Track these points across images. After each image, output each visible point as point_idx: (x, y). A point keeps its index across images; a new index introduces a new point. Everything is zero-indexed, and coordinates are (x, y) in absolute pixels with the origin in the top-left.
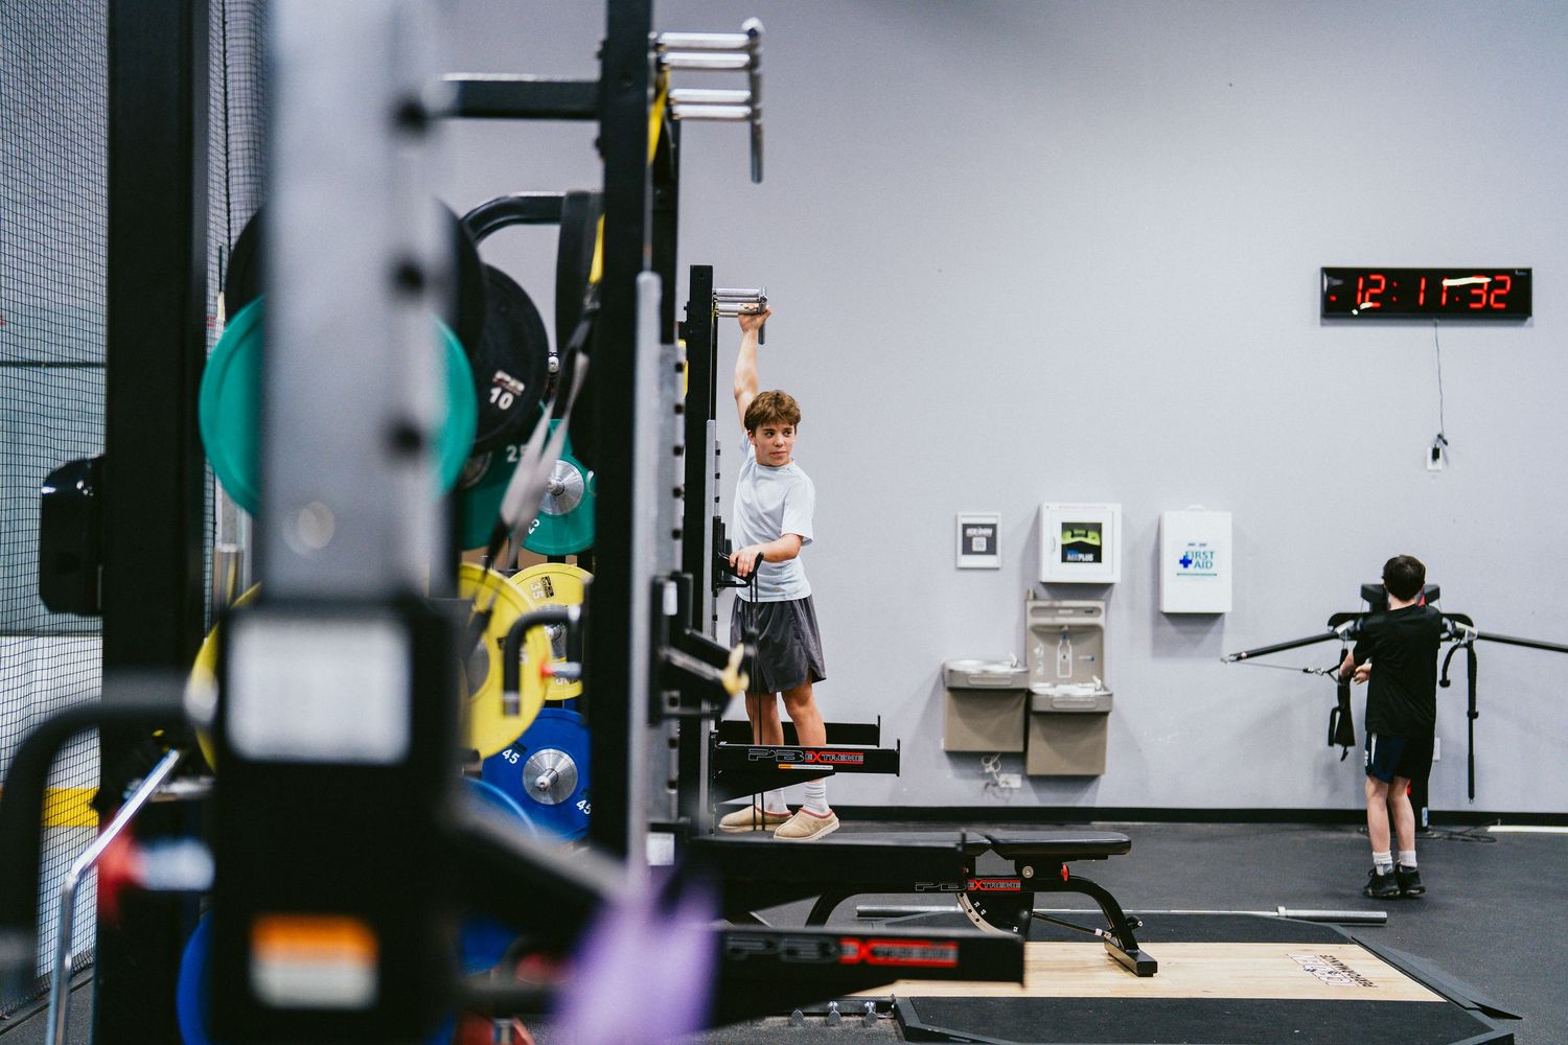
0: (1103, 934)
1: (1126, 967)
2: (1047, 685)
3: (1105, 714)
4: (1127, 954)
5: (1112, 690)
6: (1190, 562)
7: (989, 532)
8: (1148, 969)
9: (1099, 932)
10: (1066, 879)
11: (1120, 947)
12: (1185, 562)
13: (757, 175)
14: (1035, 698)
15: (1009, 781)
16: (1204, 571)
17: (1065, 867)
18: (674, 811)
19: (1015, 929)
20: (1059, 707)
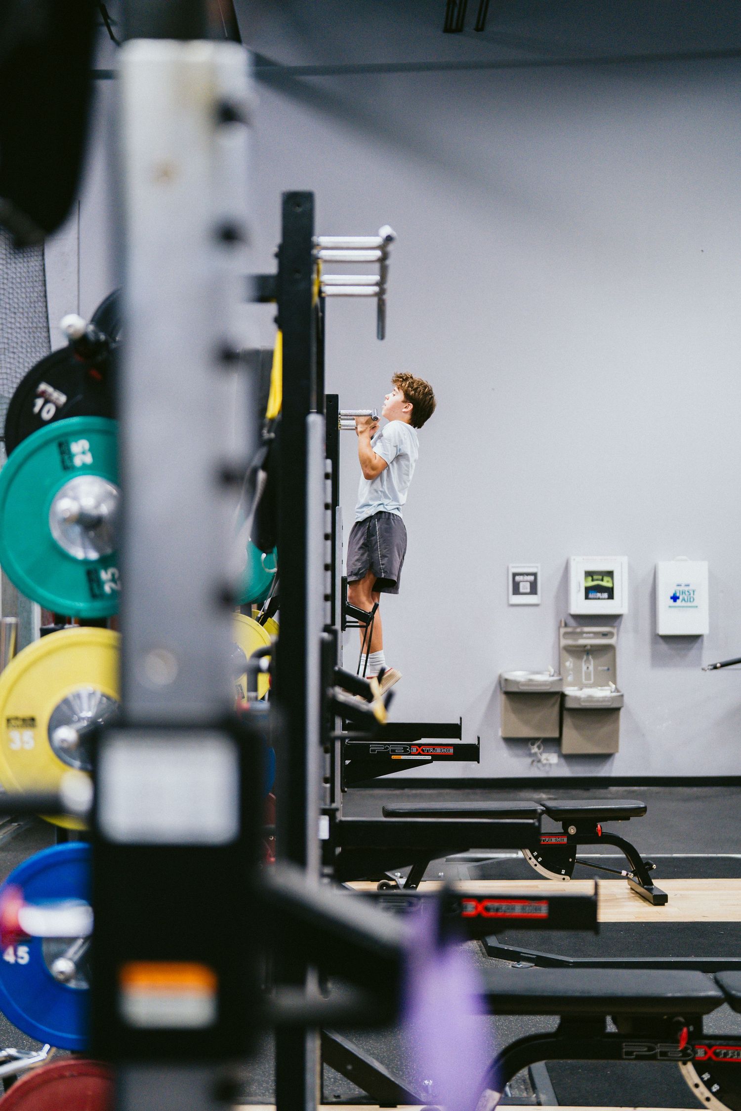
0: (627, 874)
1: (644, 898)
2: (576, 688)
3: (618, 710)
4: (646, 889)
5: (623, 691)
6: (678, 598)
7: (532, 578)
8: (661, 900)
9: (624, 873)
10: (600, 835)
11: (639, 884)
12: (675, 598)
13: (381, 334)
14: (567, 698)
15: (549, 758)
16: (689, 604)
17: (599, 826)
18: (328, 800)
19: (563, 872)
20: (585, 705)
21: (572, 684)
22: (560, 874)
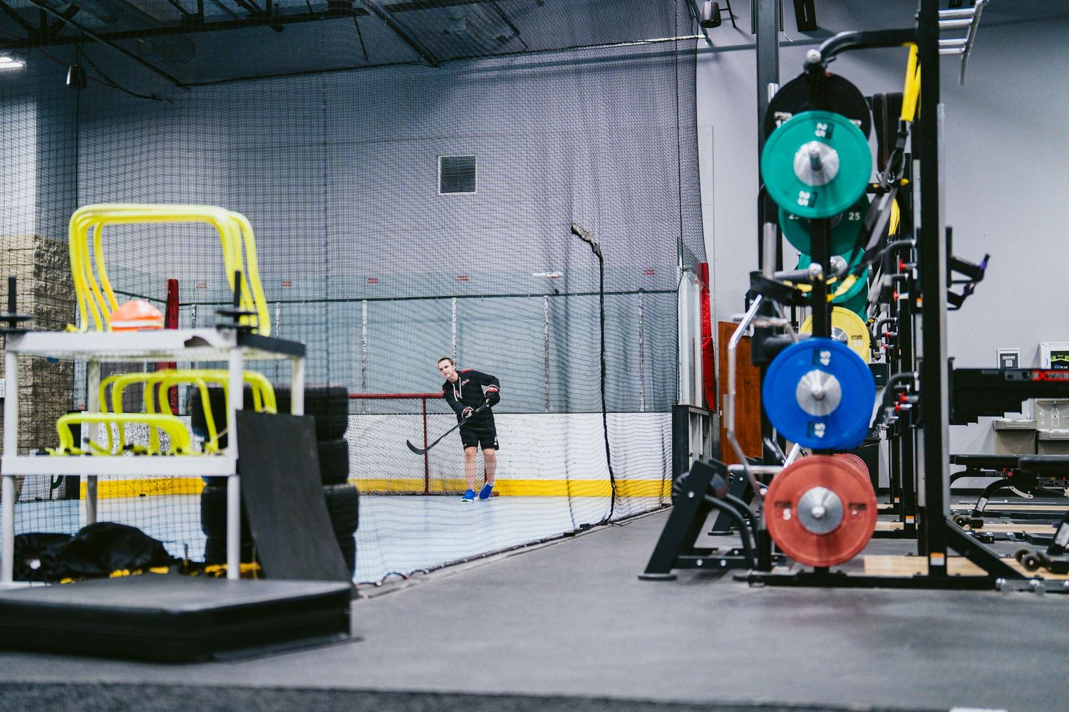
2: (1047, 428)
7: (1014, 357)
14: (1040, 434)
19: (1029, 492)
20: (1053, 437)
21: (1044, 427)
22: (1027, 493)
